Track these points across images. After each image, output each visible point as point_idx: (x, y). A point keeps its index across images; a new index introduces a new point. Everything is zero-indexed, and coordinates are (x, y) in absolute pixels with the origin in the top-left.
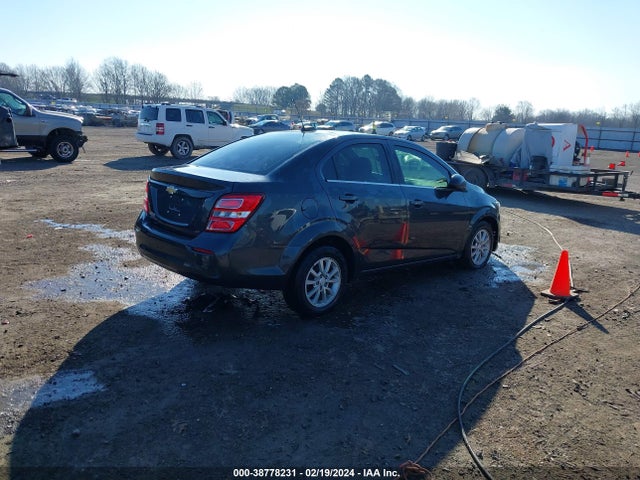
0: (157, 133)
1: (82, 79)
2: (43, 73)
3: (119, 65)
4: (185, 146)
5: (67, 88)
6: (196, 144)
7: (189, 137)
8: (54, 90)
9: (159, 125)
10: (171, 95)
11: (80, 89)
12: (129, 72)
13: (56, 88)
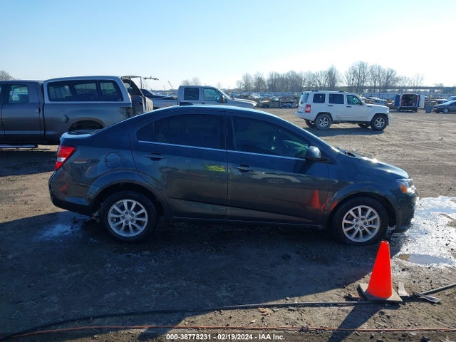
0: (306, 112)
1: (337, 78)
2: (314, 76)
3: (362, 66)
4: (326, 120)
5: (327, 84)
6: (334, 120)
7: (329, 114)
8: (319, 85)
9: (308, 106)
10: (398, 84)
11: (334, 84)
12: (368, 70)
13: (320, 84)
